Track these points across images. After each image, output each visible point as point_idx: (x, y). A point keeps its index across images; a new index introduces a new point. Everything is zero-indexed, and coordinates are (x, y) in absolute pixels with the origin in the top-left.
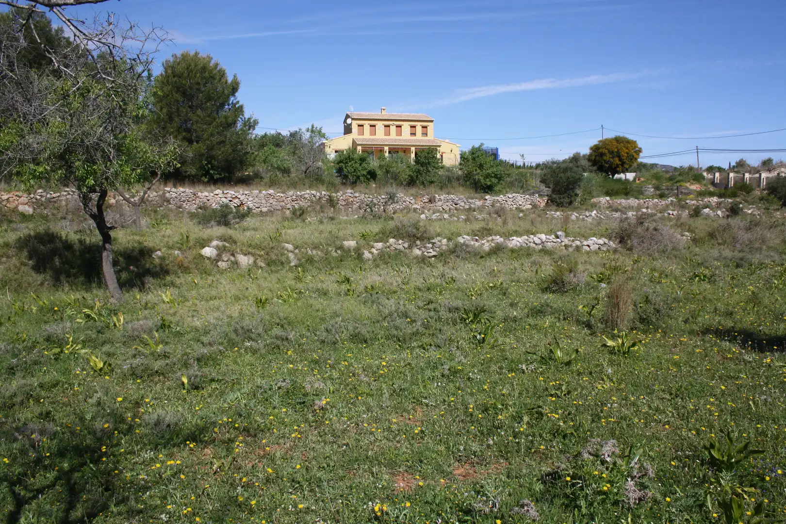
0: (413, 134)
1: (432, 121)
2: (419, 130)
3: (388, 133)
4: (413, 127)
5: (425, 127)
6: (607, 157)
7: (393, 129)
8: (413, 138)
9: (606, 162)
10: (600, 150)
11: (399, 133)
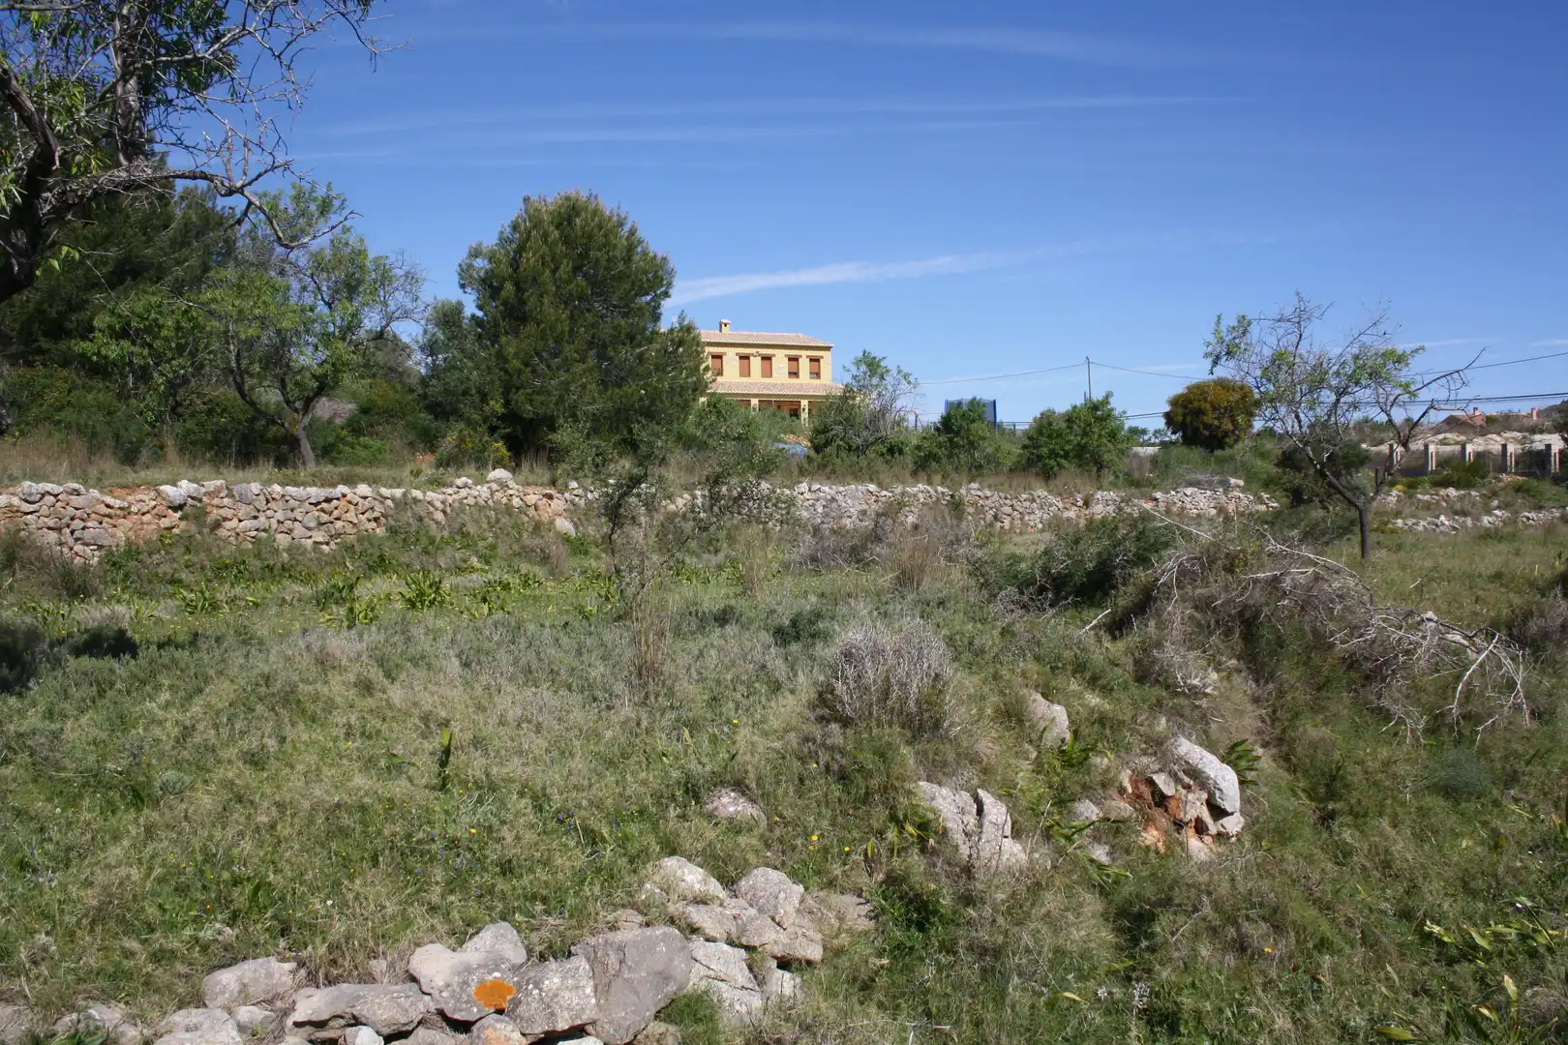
0: (794, 374)
1: (828, 349)
2: (804, 365)
3: (746, 372)
4: (794, 359)
5: (815, 360)
6: (1210, 418)
7: (756, 363)
8: (794, 381)
9: (1207, 426)
10: (1196, 404)
11: (767, 372)
